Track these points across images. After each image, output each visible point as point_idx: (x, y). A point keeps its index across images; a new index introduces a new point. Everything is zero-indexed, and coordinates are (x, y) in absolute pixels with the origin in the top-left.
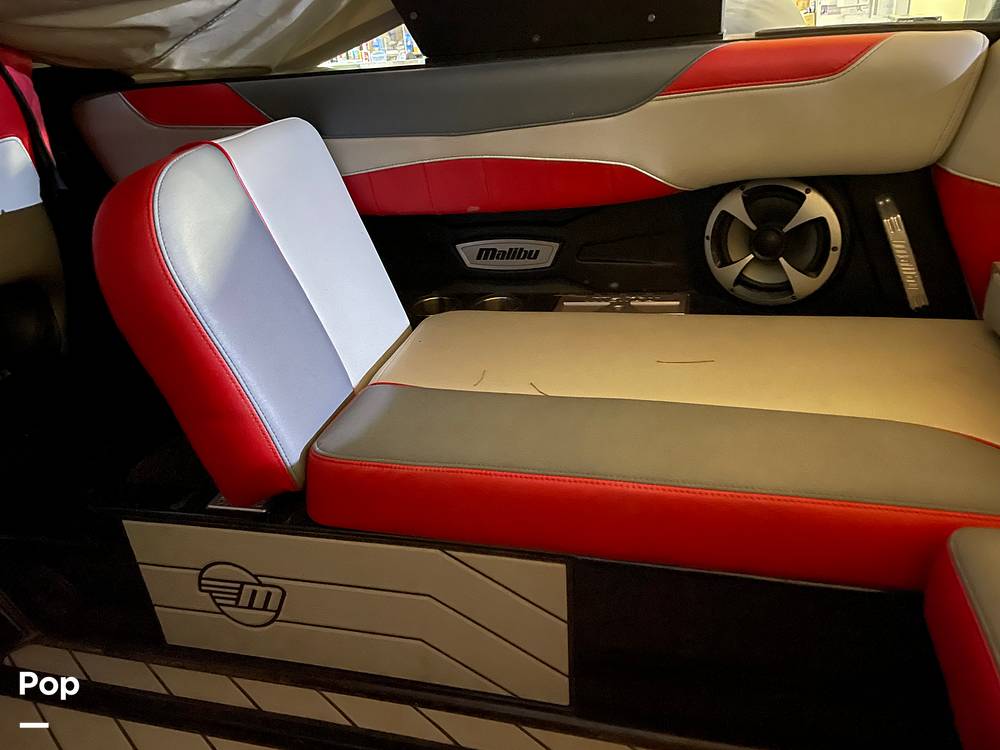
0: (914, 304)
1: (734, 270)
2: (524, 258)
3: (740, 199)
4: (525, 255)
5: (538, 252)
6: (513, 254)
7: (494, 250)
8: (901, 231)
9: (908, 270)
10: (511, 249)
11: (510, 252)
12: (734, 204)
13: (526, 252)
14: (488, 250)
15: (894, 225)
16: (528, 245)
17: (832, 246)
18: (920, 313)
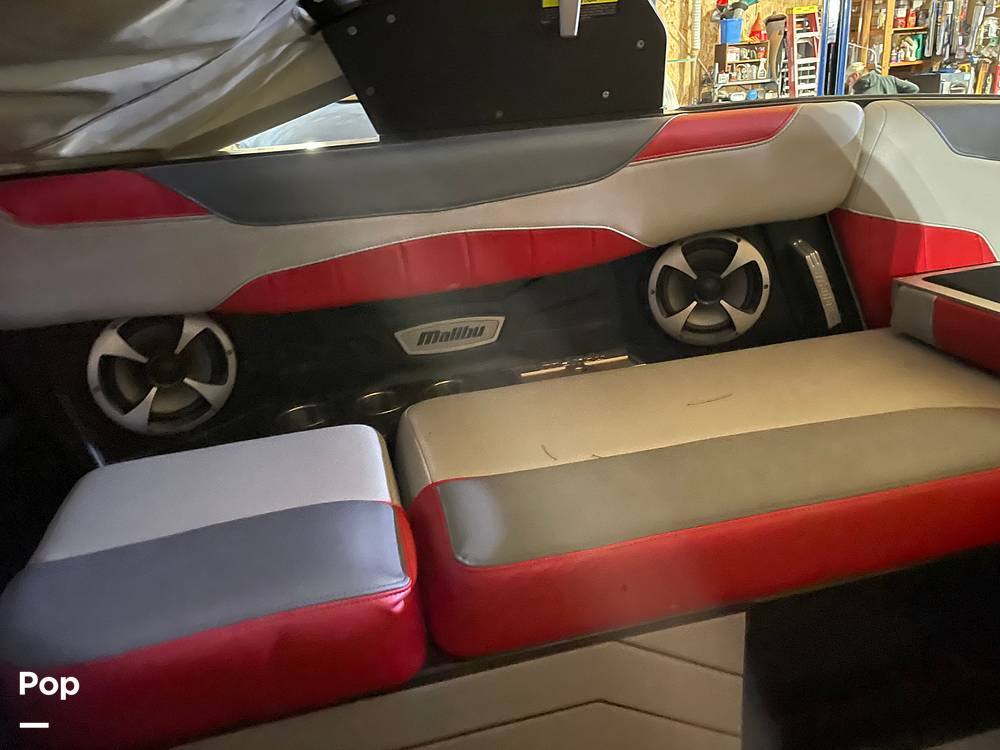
0: (831, 324)
1: (681, 318)
2: (468, 337)
3: (681, 255)
4: (470, 334)
5: (483, 328)
6: (457, 334)
7: (438, 332)
8: (819, 264)
9: (827, 296)
10: (455, 330)
11: (454, 334)
12: (676, 259)
13: (471, 330)
14: (430, 334)
15: (813, 259)
16: (473, 322)
17: (764, 284)
18: (838, 330)
